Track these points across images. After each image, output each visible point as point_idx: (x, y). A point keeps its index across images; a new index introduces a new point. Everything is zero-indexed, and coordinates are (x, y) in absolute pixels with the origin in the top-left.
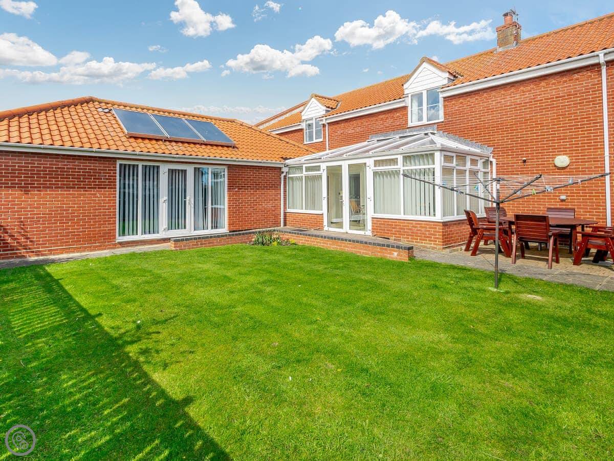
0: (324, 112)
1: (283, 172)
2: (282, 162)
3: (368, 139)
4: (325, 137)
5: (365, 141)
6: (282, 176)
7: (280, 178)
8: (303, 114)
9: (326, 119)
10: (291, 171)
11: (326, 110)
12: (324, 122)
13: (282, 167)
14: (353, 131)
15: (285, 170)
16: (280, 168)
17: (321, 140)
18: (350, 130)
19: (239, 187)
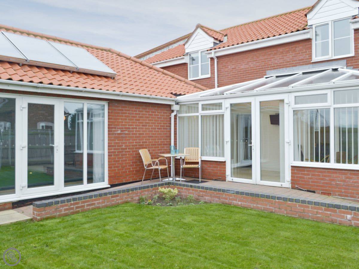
0: (212, 45)
1: (173, 111)
2: (173, 99)
3: (265, 75)
4: (213, 73)
5: (263, 77)
6: (173, 115)
7: (170, 118)
8: (186, 46)
9: (215, 52)
10: (182, 110)
11: (214, 43)
12: (212, 55)
13: (173, 105)
14: (247, 66)
15: (175, 108)
16: (170, 106)
17: (209, 76)
18: (244, 65)
19: (122, 128)
